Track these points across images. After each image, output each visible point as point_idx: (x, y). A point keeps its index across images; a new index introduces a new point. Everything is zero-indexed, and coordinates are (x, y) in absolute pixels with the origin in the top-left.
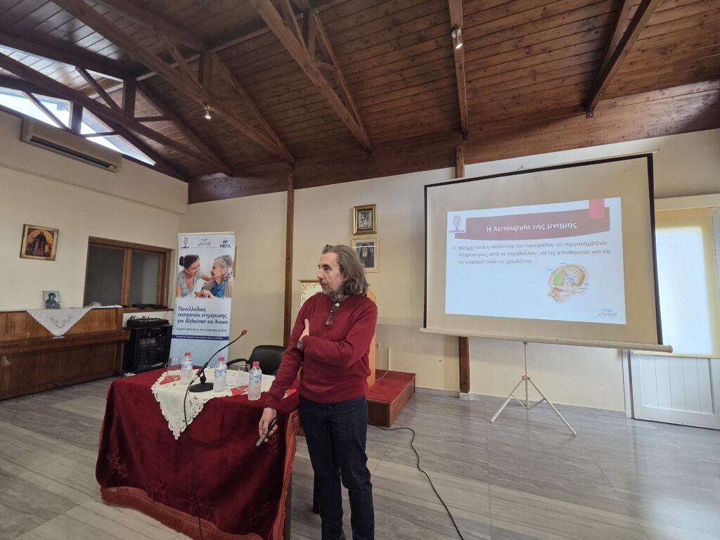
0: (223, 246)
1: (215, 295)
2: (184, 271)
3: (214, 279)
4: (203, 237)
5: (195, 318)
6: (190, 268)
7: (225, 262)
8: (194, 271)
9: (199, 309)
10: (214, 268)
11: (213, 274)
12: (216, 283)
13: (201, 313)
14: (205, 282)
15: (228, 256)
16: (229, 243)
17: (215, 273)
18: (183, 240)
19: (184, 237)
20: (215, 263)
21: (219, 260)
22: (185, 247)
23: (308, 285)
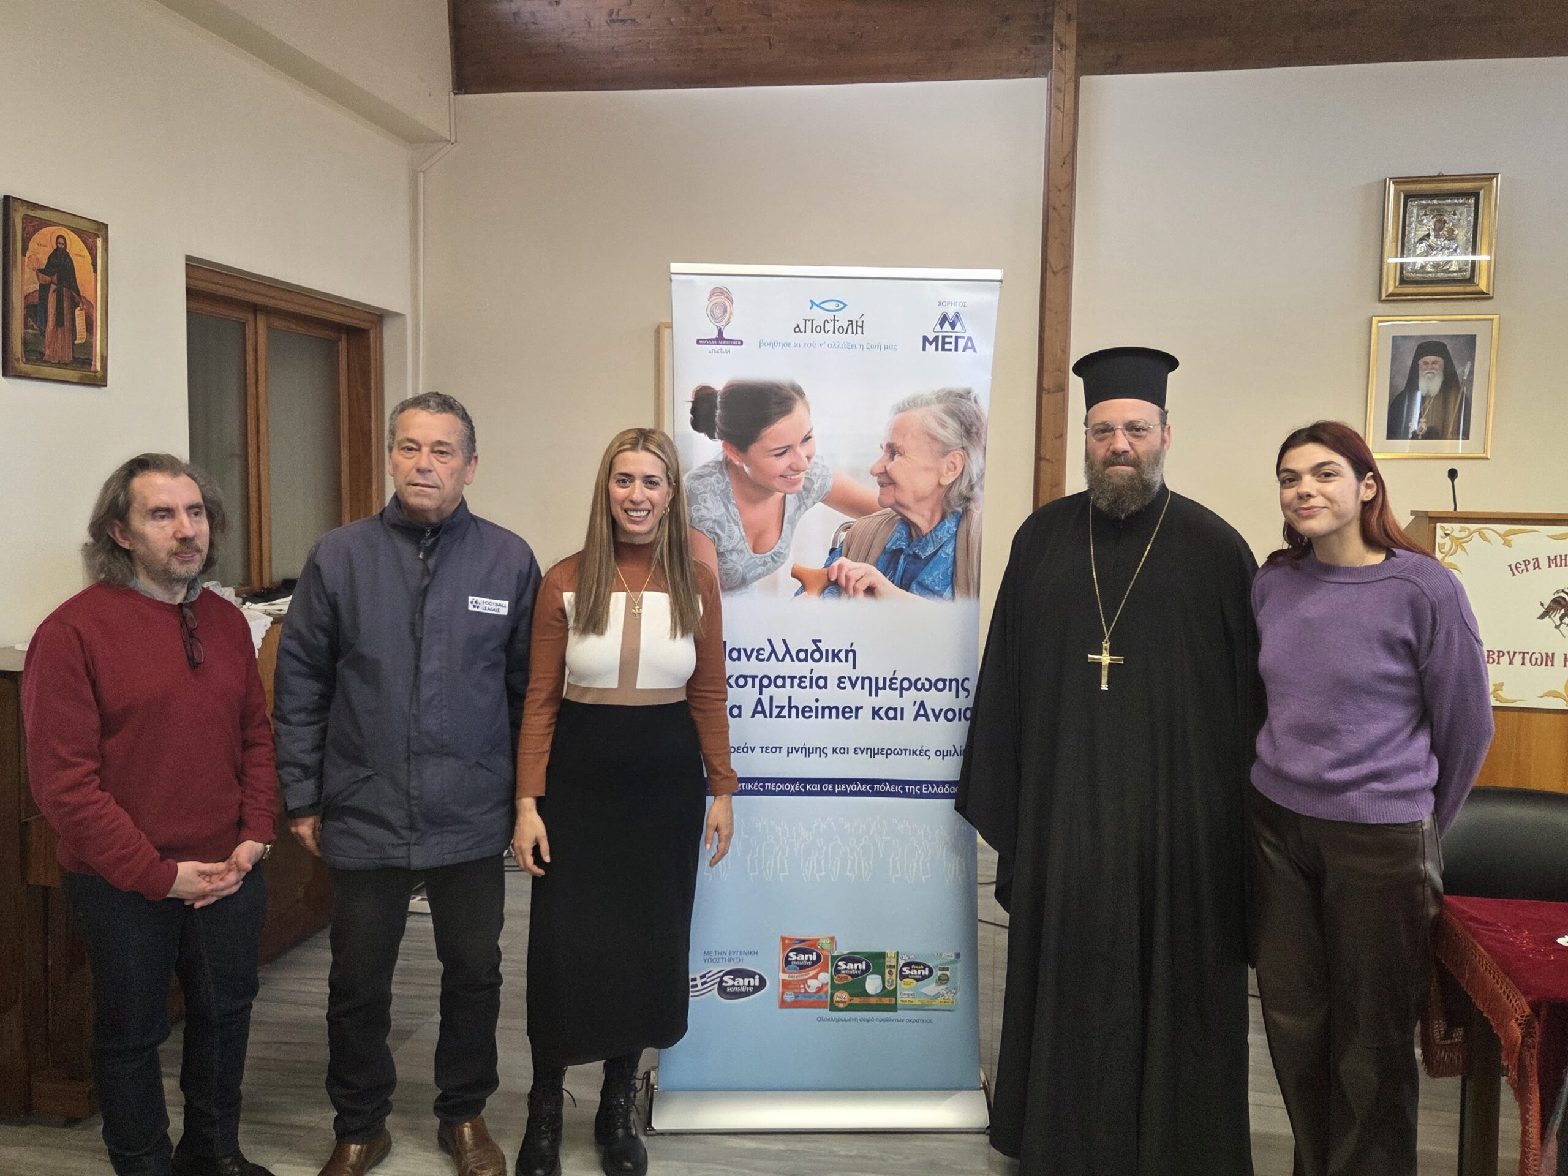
0: (939, 343)
1: (905, 585)
2: (726, 465)
3: (897, 505)
4: (823, 291)
5: (803, 697)
6: (754, 449)
7: (952, 424)
8: (782, 463)
9: (817, 652)
10: (892, 450)
11: (887, 480)
12: (908, 524)
13: (832, 669)
14: (847, 519)
15: (965, 395)
16: (966, 329)
17: (899, 475)
18: (703, 301)
19: (706, 285)
20: (898, 429)
21: (917, 414)
22: (720, 339)
23: (1471, 534)
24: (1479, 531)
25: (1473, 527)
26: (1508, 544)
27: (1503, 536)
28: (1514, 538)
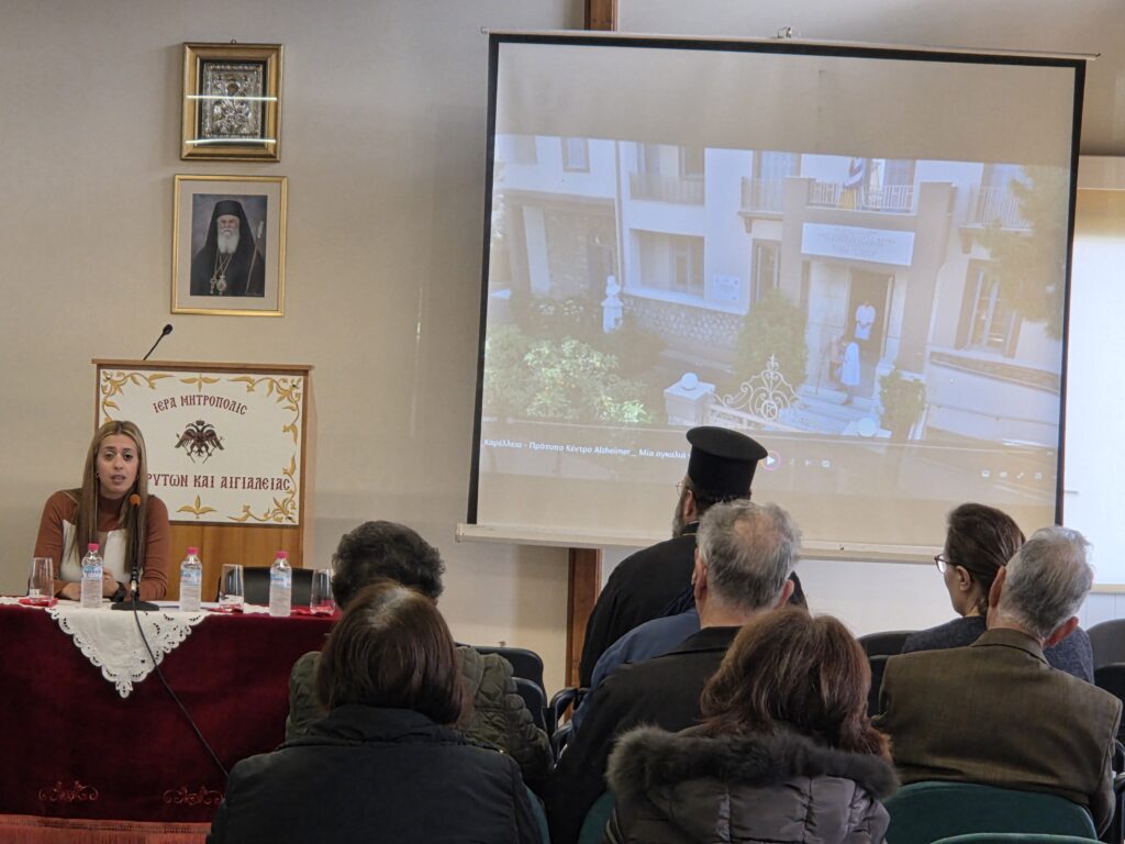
23: (126, 378)
24: (131, 376)
25: (127, 372)
26: (152, 386)
27: (149, 380)
28: (157, 382)
